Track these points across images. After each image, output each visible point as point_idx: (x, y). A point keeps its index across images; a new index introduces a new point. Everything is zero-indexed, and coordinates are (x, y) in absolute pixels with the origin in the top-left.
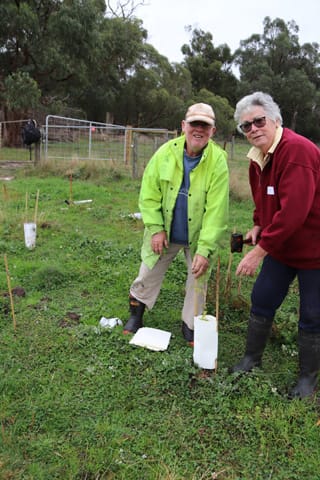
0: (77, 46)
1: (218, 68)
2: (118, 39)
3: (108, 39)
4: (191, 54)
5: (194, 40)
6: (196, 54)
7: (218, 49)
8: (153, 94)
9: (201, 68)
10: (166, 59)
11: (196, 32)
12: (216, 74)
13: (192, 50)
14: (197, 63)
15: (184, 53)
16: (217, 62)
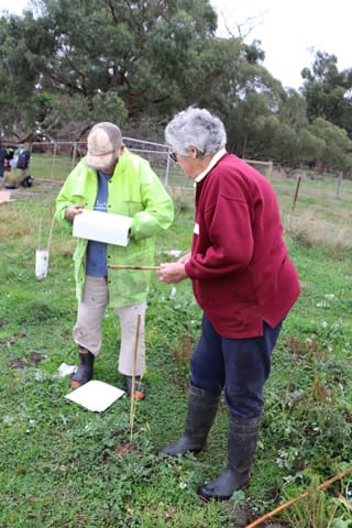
0: (171, 67)
1: (341, 95)
2: (219, 60)
3: (208, 59)
4: (312, 79)
5: (316, 63)
6: (317, 78)
7: (343, 74)
8: (261, 121)
9: (321, 94)
10: (279, 83)
11: (320, 55)
12: (338, 101)
13: (312, 74)
14: (317, 89)
15: (304, 77)
16: (339, 88)
